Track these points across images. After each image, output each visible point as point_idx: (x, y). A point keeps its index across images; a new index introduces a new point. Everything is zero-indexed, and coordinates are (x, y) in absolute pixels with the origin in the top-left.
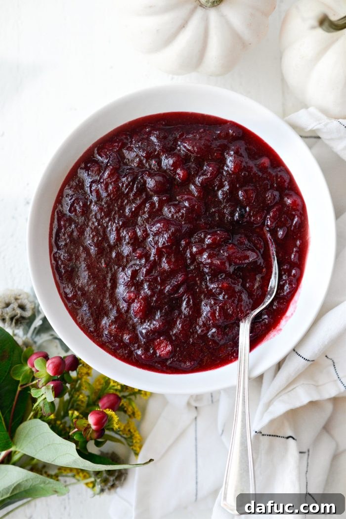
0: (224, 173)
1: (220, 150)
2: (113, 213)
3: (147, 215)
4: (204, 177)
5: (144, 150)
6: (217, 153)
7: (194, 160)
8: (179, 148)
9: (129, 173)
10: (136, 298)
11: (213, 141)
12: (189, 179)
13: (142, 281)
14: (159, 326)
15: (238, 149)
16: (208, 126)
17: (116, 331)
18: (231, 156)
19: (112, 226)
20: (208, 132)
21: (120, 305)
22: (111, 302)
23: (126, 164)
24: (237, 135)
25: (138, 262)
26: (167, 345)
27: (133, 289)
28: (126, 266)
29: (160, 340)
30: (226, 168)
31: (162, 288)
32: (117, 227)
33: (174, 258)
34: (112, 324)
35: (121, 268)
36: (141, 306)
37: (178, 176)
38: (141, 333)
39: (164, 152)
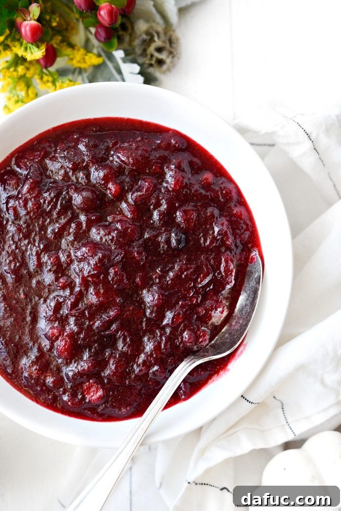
0: (162, 189)
1: (159, 163)
2: (34, 234)
3: (72, 238)
4: (139, 193)
5: (70, 161)
6: (156, 167)
7: (128, 173)
8: (111, 158)
9: (52, 187)
10: (60, 335)
11: (151, 151)
12: (121, 196)
13: (67, 315)
14: (88, 368)
15: (180, 163)
16: (146, 134)
17: (37, 373)
18: (172, 170)
19: (31, 250)
20: (146, 141)
21: (42, 342)
22: (32, 339)
23: (49, 177)
24: (181, 146)
25: (62, 293)
26: (97, 389)
27: (56, 324)
28: (47, 297)
29: (89, 384)
30: (165, 185)
31: (91, 323)
32: (37, 252)
33: (103, 288)
34: (33, 365)
35: (42, 299)
36: (66, 344)
37: (109, 192)
38: (67, 375)
39: (93, 163)
